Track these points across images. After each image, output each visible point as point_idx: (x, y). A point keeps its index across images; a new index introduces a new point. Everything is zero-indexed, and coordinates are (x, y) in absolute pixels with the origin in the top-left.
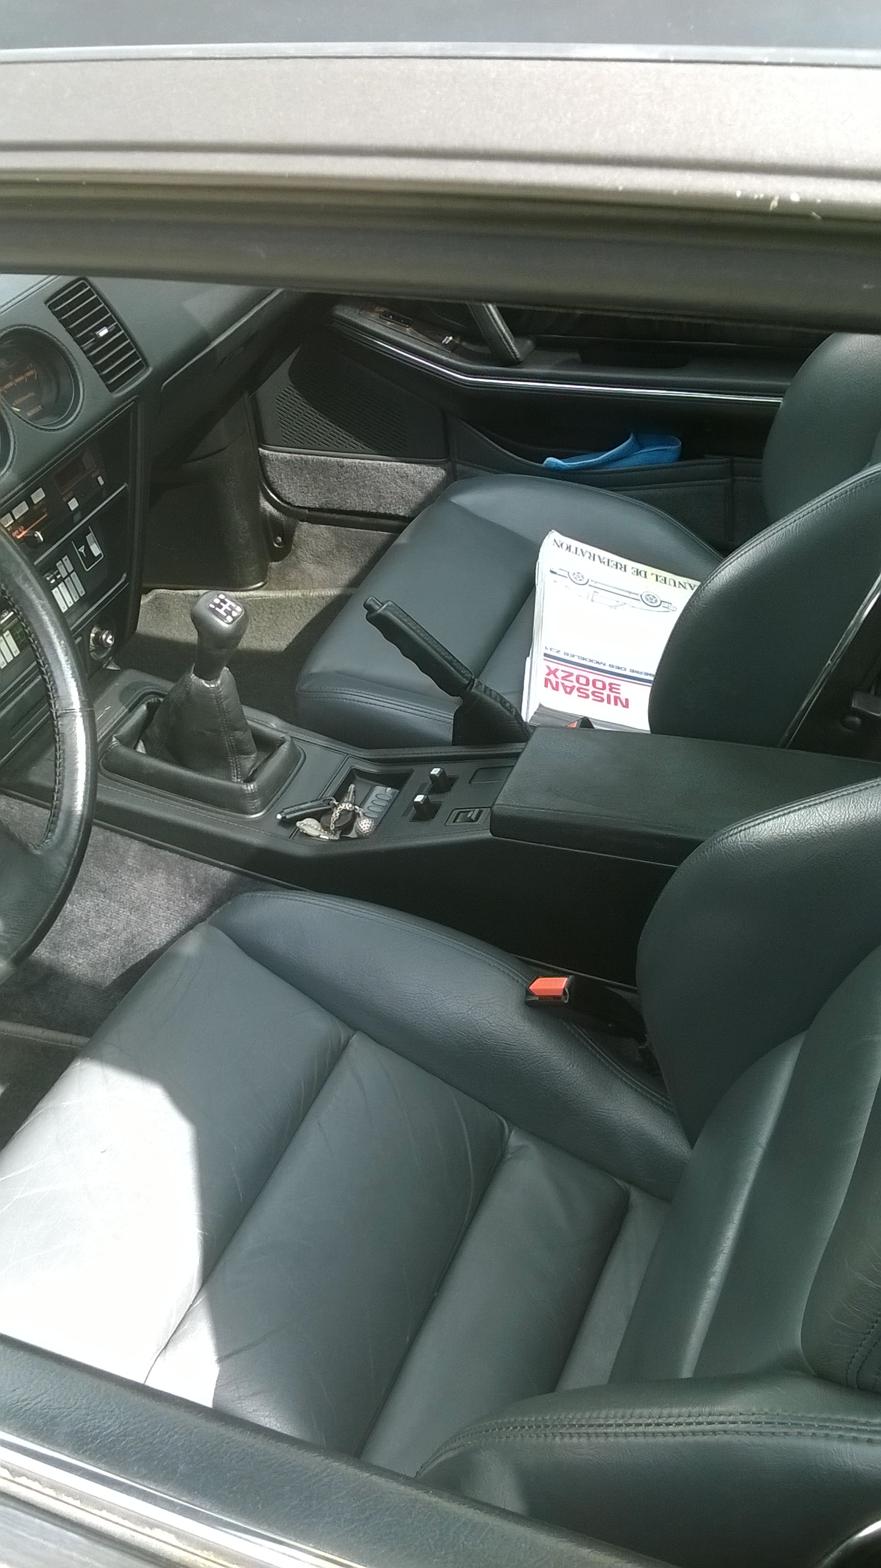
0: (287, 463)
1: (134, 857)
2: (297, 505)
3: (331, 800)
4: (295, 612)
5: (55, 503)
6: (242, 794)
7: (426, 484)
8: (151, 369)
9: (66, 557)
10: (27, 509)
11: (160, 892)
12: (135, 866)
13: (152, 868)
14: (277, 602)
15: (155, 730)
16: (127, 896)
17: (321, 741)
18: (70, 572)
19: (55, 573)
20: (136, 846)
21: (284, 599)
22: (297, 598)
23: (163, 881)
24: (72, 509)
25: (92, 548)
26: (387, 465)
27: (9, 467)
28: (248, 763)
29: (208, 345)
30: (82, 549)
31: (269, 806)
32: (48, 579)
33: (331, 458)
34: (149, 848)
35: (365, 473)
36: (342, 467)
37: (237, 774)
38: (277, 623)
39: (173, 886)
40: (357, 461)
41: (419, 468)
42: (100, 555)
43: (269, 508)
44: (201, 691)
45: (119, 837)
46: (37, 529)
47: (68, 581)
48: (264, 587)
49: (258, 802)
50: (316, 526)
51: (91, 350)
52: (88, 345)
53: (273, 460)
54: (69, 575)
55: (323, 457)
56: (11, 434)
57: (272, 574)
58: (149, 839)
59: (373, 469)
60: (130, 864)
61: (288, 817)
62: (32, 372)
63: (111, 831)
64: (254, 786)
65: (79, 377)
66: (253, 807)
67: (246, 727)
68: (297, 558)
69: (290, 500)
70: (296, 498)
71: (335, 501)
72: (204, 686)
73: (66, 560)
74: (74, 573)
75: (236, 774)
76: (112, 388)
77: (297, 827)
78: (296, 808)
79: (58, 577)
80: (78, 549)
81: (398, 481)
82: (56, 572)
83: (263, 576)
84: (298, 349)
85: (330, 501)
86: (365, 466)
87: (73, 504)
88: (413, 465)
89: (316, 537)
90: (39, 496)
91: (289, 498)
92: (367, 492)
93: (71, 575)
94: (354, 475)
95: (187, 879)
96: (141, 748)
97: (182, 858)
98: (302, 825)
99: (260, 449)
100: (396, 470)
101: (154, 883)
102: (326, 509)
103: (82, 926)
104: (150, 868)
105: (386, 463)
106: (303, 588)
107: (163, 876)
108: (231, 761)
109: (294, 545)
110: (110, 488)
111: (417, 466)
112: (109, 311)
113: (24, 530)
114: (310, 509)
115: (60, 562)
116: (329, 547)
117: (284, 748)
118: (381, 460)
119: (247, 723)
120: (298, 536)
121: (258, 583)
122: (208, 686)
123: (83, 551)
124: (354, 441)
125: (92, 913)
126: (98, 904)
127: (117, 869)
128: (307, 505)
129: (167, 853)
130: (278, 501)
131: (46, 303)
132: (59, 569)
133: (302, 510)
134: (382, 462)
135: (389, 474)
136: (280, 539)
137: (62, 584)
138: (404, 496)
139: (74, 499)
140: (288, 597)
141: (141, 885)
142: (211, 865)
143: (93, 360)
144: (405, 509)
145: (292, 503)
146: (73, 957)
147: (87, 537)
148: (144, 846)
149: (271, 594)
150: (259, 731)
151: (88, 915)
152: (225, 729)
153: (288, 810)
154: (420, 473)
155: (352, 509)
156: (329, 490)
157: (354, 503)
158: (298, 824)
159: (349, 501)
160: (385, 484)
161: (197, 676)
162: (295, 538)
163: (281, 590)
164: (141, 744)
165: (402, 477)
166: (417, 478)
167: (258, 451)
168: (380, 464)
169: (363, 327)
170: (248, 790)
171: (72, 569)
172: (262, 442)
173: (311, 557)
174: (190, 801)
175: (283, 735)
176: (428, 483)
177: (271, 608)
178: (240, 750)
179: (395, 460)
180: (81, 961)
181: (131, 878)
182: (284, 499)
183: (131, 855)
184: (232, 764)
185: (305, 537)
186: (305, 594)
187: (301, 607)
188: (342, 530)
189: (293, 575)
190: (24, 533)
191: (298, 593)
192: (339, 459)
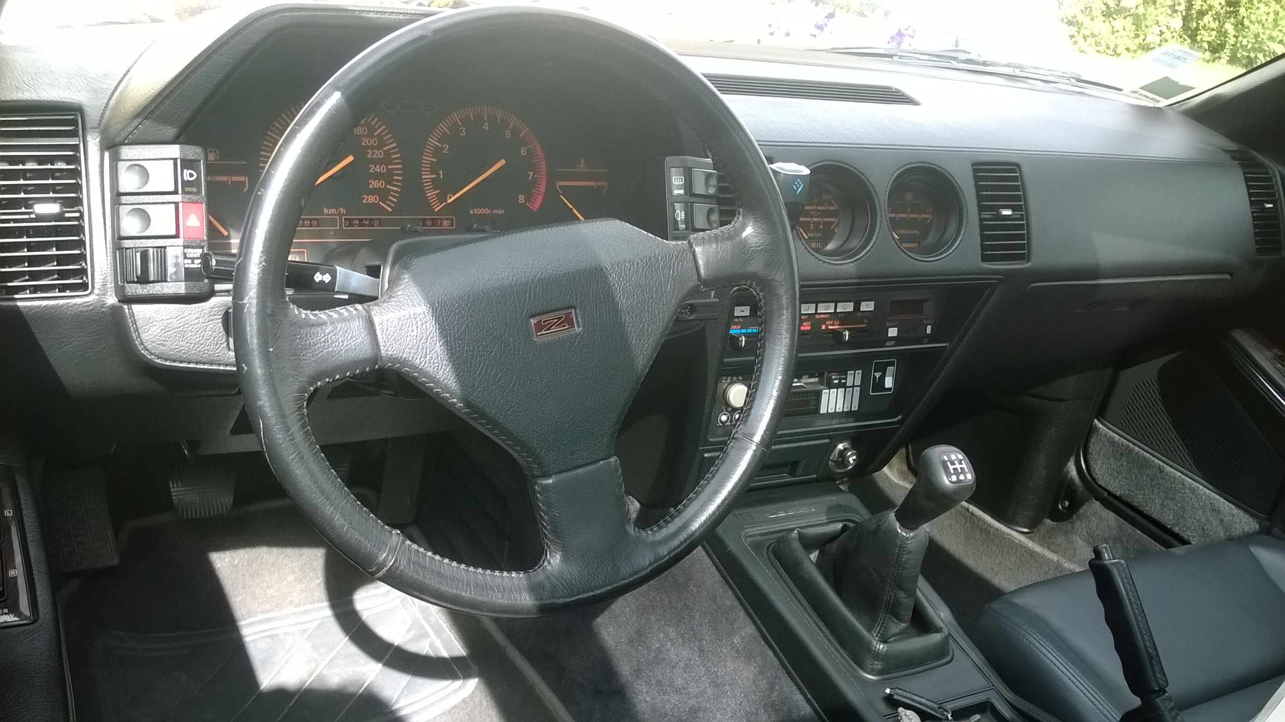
0: (1113, 443)
1: (743, 638)
2: (1099, 483)
3: (948, 712)
4: (1041, 569)
5: (878, 321)
6: (868, 648)
7: (1233, 529)
8: (1029, 265)
9: (860, 371)
10: (851, 310)
11: (743, 684)
12: (738, 645)
13: (749, 657)
14: (1032, 554)
15: (834, 547)
16: (716, 670)
17: (977, 657)
18: (855, 384)
19: (842, 377)
20: (749, 630)
21: (1039, 554)
22: (1052, 561)
23: (751, 676)
24: (890, 335)
25: (887, 379)
26: (1205, 492)
27: (855, 261)
28: (896, 627)
29: (1096, 278)
30: (878, 375)
31: (886, 676)
32: (834, 377)
33: (1156, 460)
34: (760, 639)
35: (1180, 488)
36: (1161, 471)
37: (879, 632)
38: (1020, 569)
39: (757, 686)
40: (1179, 474)
41: (1235, 510)
42: (890, 389)
43: (1073, 473)
44: (890, 531)
45: (742, 613)
46: (849, 329)
47: (849, 391)
48: (1028, 535)
49: (878, 665)
50: (1107, 511)
51: (986, 220)
52: (987, 215)
53: (1101, 435)
54: (853, 386)
55: (1148, 455)
56: (874, 238)
57: (1042, 529)
58: (765, 631)
59: (1189, 488)
60: (736, 642)
61: (895, 697)
62: (928, 216)
63: (740, 604)
64: (883, 648)
65: (962, 232)
66: (870, 667)
67: (912, 594)
68: (1073, 528)
69: (1097, 477)
70: (1103, 478)
71: (1137, 499)
72: (896, 529)
73: (858, 374)
74: (859, 388)
75: (877, 631)
76: (985, 259)
77: (897, 713)
78: (909, 695)
79: (843, 381)
80: (874, 372)
81: (1208, 511)
82: (845, 377)
83: (1033, 525)
84: (1180, 353)
85: (1132, 496)
86: (1183, 482)
87: (893, 332)
88: (1230, 505)
89: (1101, 519)
90: (868, 306)
91: (1097, 474)
92: (1172, 506)
93: (855, 388)
94: (1168, 484)
95: (771, 689)
96: (814, 556)
97: (780, 666)
98: (904, 713)
99: (1096, 421)
100: (1211, 501)
101: (743, 672)
102: (1124, 501)
103: (668, 669)
104: (749, 656)
105: (1205, 489)
106: (1062, 556)
107: (755, 671)
108: (880, 616)
109: (1077, 516)
110: (932, 338)
111: (1233, 507)
112: (1023, 200)
113: (838, 325)
114: (1110, 493)
115: (853, 372)
116: (1107, 534)
117: (934, 638)
118: (1202, 485)
119: (916, 592)
120: (1085, 510)
121: (1026, 528)
122: (899, 531)
123: (878, 377)
124: (1186, 455)
125: (682, 665)
126: (690, 660)
127: (723, 638)
128: (1110, 488)
129: (771, 653)
130: (1085, 471)
131: (973, 165)
132: (848, 376)
133: (1101, 490)
134: (1201, 487)
135: (1202, 501)
136: (1067, 503)
137: (843, 389)
138: (1205, 528)
139: (896, 329)
140: (1044, 555)
141: (732, 666)
142: (800, 691)
143: (983, 228)
144: (1200, 540)
145: (1096, 479)
146: (644, 691)
147: (888, 368)
148: (757, 634)
149: (1030, 544)
150: (924, 608)
151: (678, 663)
152: (891, 581)
153: (900, 692)
154: (1234, 515)
155: (1148, 513)
156: (1137, 485)
157: (1154, 509)
158: (901, 709)
159: (1150, 505)
160: (1193, 508)
161: (896, 517)
162: (1081, 511)
163: (1042, 545)
164: (817, 553)
165: (1213, 510)
166: (1228, 518)
167: (1093, 421)
168: (1199, 488)
169: (1253, 356)
170: (875, 647)
171: (859, 384)
172: (1101, 414)
173: (1086, 534)
174: (821, 624)
175: (943, 626)
176: (1235, 529)
177: (1023, 555)
178: (894, 612)
179: (1216, 492)
180: (648, 699)
181: (728, 654)
182: (1092, 473)
183: (741, 634)
184: (879, 619)
185: (1090, 513)
186: (1061, 561)
187: (1049, 570)
188: (1129, 527)
189: (1060, 540)
190: (837, 327)
191: (1055, 558)
192: (1162, 464)
